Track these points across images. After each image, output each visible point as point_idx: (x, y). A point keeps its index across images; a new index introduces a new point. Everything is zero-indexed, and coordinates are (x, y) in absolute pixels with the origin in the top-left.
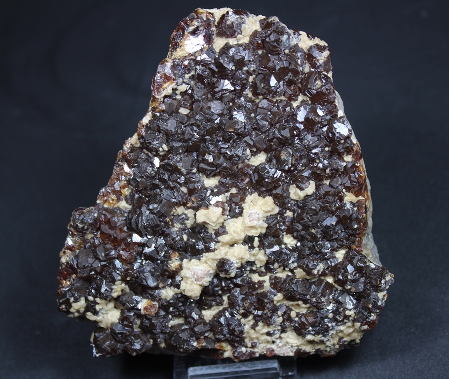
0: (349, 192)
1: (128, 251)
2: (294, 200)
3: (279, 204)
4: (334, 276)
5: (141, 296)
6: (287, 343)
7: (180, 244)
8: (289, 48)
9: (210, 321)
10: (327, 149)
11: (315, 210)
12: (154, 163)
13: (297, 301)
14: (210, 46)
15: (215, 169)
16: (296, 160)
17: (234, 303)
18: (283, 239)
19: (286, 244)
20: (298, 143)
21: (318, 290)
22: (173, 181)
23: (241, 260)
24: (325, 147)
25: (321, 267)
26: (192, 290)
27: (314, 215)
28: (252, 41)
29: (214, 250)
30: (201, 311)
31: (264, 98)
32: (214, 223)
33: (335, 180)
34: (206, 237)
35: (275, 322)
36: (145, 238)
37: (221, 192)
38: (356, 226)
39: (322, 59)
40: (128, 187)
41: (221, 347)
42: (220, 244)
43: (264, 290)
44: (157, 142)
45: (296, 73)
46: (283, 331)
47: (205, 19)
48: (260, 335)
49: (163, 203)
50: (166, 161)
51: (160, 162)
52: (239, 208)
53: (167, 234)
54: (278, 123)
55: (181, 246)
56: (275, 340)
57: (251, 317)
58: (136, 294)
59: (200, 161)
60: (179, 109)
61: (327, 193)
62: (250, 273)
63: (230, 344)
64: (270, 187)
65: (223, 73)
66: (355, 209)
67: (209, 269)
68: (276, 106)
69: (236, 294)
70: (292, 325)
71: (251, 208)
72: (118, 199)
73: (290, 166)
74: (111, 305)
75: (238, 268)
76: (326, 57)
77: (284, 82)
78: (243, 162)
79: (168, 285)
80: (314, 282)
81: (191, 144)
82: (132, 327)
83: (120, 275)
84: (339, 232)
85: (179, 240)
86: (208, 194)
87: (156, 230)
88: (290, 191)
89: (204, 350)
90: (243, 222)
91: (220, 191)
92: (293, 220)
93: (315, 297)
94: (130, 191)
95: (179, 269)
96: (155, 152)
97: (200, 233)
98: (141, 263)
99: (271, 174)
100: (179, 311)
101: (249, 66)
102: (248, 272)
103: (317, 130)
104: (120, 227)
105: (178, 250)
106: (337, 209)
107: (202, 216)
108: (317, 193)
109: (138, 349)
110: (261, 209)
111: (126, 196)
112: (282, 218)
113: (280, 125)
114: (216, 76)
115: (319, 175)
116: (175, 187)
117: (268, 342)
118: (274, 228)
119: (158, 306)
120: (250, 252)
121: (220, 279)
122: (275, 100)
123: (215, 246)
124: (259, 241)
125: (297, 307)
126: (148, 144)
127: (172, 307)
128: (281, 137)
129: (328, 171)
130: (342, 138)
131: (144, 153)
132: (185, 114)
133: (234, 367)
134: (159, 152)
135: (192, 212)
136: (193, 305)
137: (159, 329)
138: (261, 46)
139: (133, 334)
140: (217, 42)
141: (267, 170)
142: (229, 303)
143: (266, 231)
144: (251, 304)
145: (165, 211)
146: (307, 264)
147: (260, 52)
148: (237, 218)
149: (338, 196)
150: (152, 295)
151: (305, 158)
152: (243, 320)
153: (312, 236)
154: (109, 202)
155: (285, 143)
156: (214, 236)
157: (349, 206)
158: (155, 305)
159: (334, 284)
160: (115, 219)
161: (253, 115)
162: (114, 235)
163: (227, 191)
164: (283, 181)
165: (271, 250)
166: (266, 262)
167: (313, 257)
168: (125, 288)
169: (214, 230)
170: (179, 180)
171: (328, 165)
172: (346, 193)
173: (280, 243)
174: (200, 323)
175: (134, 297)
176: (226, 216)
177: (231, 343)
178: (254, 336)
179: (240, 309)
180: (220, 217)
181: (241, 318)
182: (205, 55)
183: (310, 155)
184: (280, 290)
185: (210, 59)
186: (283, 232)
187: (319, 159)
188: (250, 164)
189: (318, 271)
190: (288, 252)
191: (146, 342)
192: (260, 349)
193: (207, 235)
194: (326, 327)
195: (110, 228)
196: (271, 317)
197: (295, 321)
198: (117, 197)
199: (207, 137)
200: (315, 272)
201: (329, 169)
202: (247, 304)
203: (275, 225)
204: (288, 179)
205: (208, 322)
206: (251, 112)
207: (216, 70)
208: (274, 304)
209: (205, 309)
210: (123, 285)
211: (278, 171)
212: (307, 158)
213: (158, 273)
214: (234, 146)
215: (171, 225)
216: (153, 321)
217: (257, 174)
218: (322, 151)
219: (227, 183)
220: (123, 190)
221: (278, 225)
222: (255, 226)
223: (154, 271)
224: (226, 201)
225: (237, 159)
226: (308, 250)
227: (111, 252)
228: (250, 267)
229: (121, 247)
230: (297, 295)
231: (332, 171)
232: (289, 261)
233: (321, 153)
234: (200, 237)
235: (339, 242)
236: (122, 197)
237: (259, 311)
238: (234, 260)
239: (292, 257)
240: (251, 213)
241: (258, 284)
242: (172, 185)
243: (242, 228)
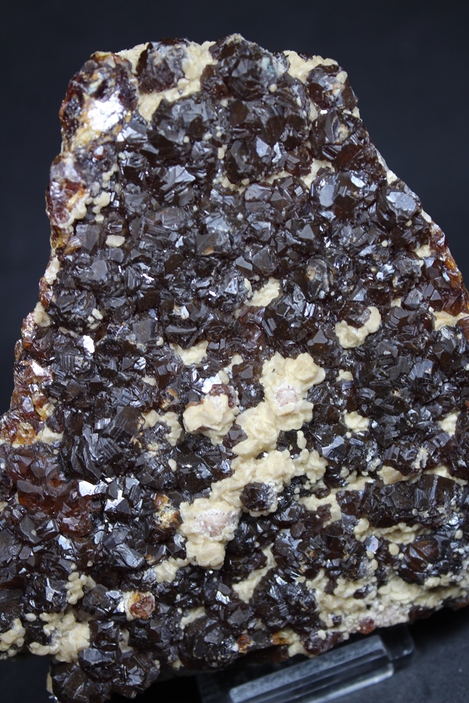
0: (440, 311)
1: (78, 515)
2: (348, 349)
3: (323, 363)
4: (448, 464)
5: (120, 589)
6: (392, 601)
7: (166, 478)
8: (276, 81)
9: (250, 600)
10: (385, 244)
11: (391, 356)
12: (84, 347)
13: (396, 524)
14: (134, 112)
15: (195, 329)
16: (336, 276)
17: (286, 557)
18: (344, 422)
19: (351, 430)
20: (330, 247)
21: (428, 495)
22: (126, 371)
23: (281, 478)
24: (381, 241)
25: (423, 453)
26: (210, 555)
27: (390, 365)
28: (207, 85)
29: (231, 473)
30: (230, 587)
31: (253, 182)
32: (219, 424)
33: (411, 295)
34: (209, 453)
35: (365, 571)
36: (102, 484)
37: (217, 368)
39: (337, 88)
40: (48, 402)
41: (281, 639)
42: (236, 461)
43: (333, 520)
44: (82, 307)
45: (298, 123)
46: (381, 583)
47: (113, 65)
48: (343, 601)
49: (118, 413)
50: (106, 337)
51: (95, 342)
52: (255, 388)
53: (139, 467)
54: (288, 219)
55: (169, 482)
56: (370, 602)
57: (321, 574)
58: (110, 588)
59: (166, 321)
60: (105, 239)
61: (403, 322)
62: (301, 497)
63: (296, 631)
64: (302, 336)
65: (168, 154)
66: (460, 336)
67: (229, 508)
68: (276, 190)
69: (286, 540)
70: (395, 568)
71: (278, 381)
72: (34, 428)
73: (328, 289)
74: (70, 618)
75: (279, 495)
76: (343, 82)
77: (280, 145)
78: (242, 305)
79: (163, 556)
80: (416, 483)
81: (142, 296)
82: (117, 648)
83: (73, 561)
84: (441, 384)
85: (164, 472)
86: (194, 377)
87: (119, 465)
88: (338, 335)
89: (253, 653)
90: (270, 410)
91: (214, 366)
92: (354, 386)
93: (427, 509)
94: (53, 408)
95: (176, 523)
96: (81, 326)
97: (197, 449)
98: (106, 530)
99: (297, 313)
100: (192, 596)
101: (212, 130)
102: (298, 496)
103: (359, 215)
104: (51, 477)
105: (166, 490)
106: (428, 344)
107: (194, 418)
108: (387, 326)
109: (139, 685)
110: (296, 379)
111: (48, 419)
112: (335, 386)
113: (292, 222)
114: (158, 162)
115: (382, 293)
116: (133, 379)
117: (360, 609)
118: (326, 407)
119: (153, 597)
120: (295, 460)
121: (252, 522)
122: (271, 182)
123: (230, 465)
124: (305, 436)
125: (397, 535)
126: (66, 316)
127: (179, 593)
128: (300, 243)
129: (396, 282)
130: (407, 217)
131: (62, 334)
132: (119, 245)
133: (309, 667)
134: (88, 325)
135: (173, 417)
136: (215, 580)
137: (165, 639)
138: (225, 89)
139: (121, 659)
140: (144, 103)
141: (289, 308)
142: (276, 560)
143: (314, 415)
144: (317, 551)
145: (126, 426)
146: (399, 455)
147: (224, 103)
148: (255, 406)
149: (423, 322)
150: (139, 583)
151: (349, 270)
152: (309, 583)
153: (396, 405)
154: (20, 437)
155: (308, 252)
156: (224, 449)
157: (446, 335)
158: (149, 597)
159: (451, 478)
160: (39, 464)
161: (240, 216)
162: (44, 494)
163: (226, 364)
164: (321, 320)
165: (330, 446)
166: (325, 470)
167: (405, 440)
168: (87, 583)
169: (221, 437)
170: (136, 365)
171: (393, 271)
172: (435, 314)
173: (342, 430)
174: (236, 609)
175: (108, 593)
176: (236, 408)
177: (298, 628)
178: (335, 605)
179: (300, 566)
180: (227, 411)
181: (306, 581)
182: (129, 129)
183: (358, 262)
184: (361, 512)
185: (140, 135)
186: (342, 411)
187: (375, 265)
188: (255, 305)
189: (421, 463)
190: (360, 443)
191: (149, 669)
192: (348, 625)
193: (211, 451)
194: (455, 556)
195: (33, 483)
196: (358, 565)
197: (400, 561)
198: (33, 425)
199: (167, 277)
200: (417, 465)
201: (397, 278)
202: (312, 553)
203: (327, 401)
204: (328, 314)
205: (247, 602)
206: (236, 211)
207: (156, 152)
208: (356, 541)
209: (237, 582)
210: (83, 577)
211: (308, 304)
212: (353, 269)
213: (140, 540)
214: (219, 280)
215: (143, 448)
216: (152, 628)
217: (272, 319)
218: (378, 249)
219: (223, 349)
220: (40, 409)
221: (331, 400)
222: (293, 411)
223: (133, 538)
224: (230, 382)
225: (230, 301)
226: (395, 430)
227: (47, 525)
228: (299, 487)
229: (63, 511)
230: (394, 515)
231: (403, 280)
232: (366, 458)
233: (376, 254)
234: (200, 457)
235: (444, 402)
236: (42, 422)
237: (333, 561)
238: (270, 482)
239: (370, 450)
240: (281, 391)
241: (320, 513)
242: (126, 378)
243: (270, 422)
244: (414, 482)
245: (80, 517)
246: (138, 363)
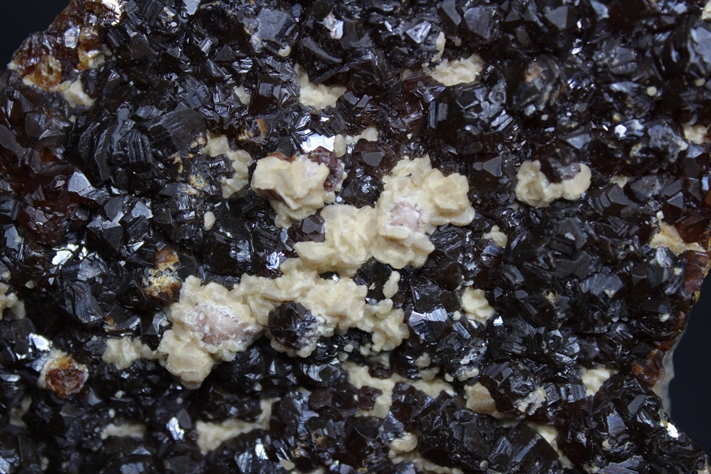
0: (670, 224)
1: (50, 213)
2: (521, 203)
3: (478, 202)
4: (562, 430)
7: (190, 233)
9: (210, 452)
10: (652, 91)
11: (572, 244)
13: (451, 466)
15: (338, 60)
16: (562, 97)
17: (285, 425)
18: (461, 295)
19: (464, 312)
20: (577, 54)
21: (514, 454)
22: (219, 63)
23: (337, 320)
24: (650, 85)
25: (539, 396)
26: (188, 363)
27: (565, 255)
29: (276, 274)
30: (194, 421)
32: (296, 200)
33: (646, 180)
34: (264, 233)
36: (104, 191)
37: (338, 128)
38: (665, 317)
40: (99, 49)
42: (294, 261)
43: (373, 413)
49: (177, 110)
50: (218, 3)
51: (202, 3)
52: (372, 183)
53: (164, 196)
55: (190, 240)
58: (40, 331)
59: (308, 29)
61: (615, 209)
62: (349, 359)
64: (472, 149)
66: (678, 271)
67: (248, 319)
69: (299, 403)
71: (407, 190)
72: (63, 72)
73: (542, 107)
75: (322, 339)
78: (418, 66)
79: (128, 330)
80: (507, 430)
82: (5, 414)
83: (10, 269)
85: (192, 222)
86: (302, 123)
87: (139, 179)
88: (520, 176)
90: (374, 222)
91: (336, 124)
92: (502, 257)
94: (102, 61)
95: (168, 297)
97: (250, 218)
98: (76, 254)
99: (484, 116)
100: (137, 404)
102: (346, 357)
103: (639, 35)
104: (46, 144)
105: (181, 247)
106: (631, 257)
107: (269, 173)
108: (590, 202)
110: (431, 200)
111: (88, 71)
112: (476, 242)
115: (609, 154)
116: (221, 80)
118: (449, 260)
119: (86, 376)
120: (368, 306)
121: (268, 355)
123: (281, 262)
124: (400, 283)
127: (122, 389)
128: (541, 25)
129: (636, 151)
130: (703, 72)
135: (246, 160)
136: (180, 400)
137: (72, 438)
141: (476, 102)
142: (272, 422)
143: (427, 263)
144: (329, 441)
145: (176, 133)
146: (507, 380)
148: (359, 207)
149: (640, 226)
150: (79, 345)
151: (583, 101)
153: (542, 311)
154: (39, 74)
155: (544, 44)
156: (285, 238)
157: (660, 258)
158: (81, 372)
159: (556, 448)
160: (40, 120)
162: (23, 161)
163: (352, 132)
164: (510, 144)
165: (424, 316)
166: (400, 342)
167: (526, 364)
168: (15, 307)
169: (291, 220)
170: (236, 64)
171: (641, 134)
172: (662, 224)
173: (452, 304)
174: (184, 453)
175: (32, 336)
176: (332, 194)
179: (296, 446)
180: (317, 190)
181: (292, 470)
183: (602, 95)
184: (414, 425)
186: (467, 279)
187: (622, 113)
188: (435, 77)
189: (530, 405)
190: (466, 334)
191: (29, 462)
193: (268, 230)
195: (19, 139)
198: (63, 67)
200: (522, 406)
201: (640, 146)
202: (320, 439)
203: (455, 253)
204: (523, 143)
205: (204, 453)
208: (387, 457)
209: (206, 420)
210: (12, 297)
211: (504, 112)
212: (590, 101)
213: (110, 292)
214: (407, 15)
215: (182, 175)
216: (61, 414)
217: (446, 105)
218: (640, 92)
219: (361, 109)
220: (85, 52)
221: (461, 255)
222: (403, 240)
223: (103, 284)
224: (344, 156)
225: (405, 50)
226: (521, 345)
227: (3, 202)
228: (353, 344)
229: (33, 196)
230: (455, 453)
231: (647, 154)
232: (462, 358)
233: (633, 97)
234: (249, 230)
235: (607, 345)
236: (77, 71)
237: (343, 465)
238: (320, 315)
239: (473, 350)
240: (402, 204)
241: (362, 395)
242: (214, 72)
243: (366, 238)
244: (505, 426)
245: (51, 216)
246: (240, 63)
